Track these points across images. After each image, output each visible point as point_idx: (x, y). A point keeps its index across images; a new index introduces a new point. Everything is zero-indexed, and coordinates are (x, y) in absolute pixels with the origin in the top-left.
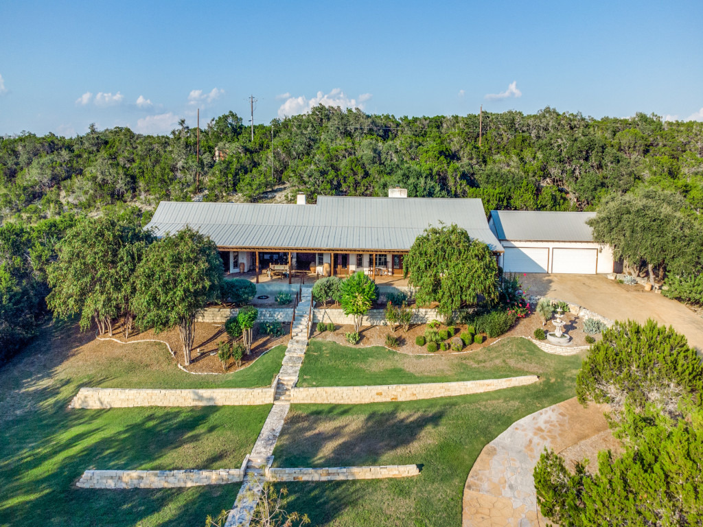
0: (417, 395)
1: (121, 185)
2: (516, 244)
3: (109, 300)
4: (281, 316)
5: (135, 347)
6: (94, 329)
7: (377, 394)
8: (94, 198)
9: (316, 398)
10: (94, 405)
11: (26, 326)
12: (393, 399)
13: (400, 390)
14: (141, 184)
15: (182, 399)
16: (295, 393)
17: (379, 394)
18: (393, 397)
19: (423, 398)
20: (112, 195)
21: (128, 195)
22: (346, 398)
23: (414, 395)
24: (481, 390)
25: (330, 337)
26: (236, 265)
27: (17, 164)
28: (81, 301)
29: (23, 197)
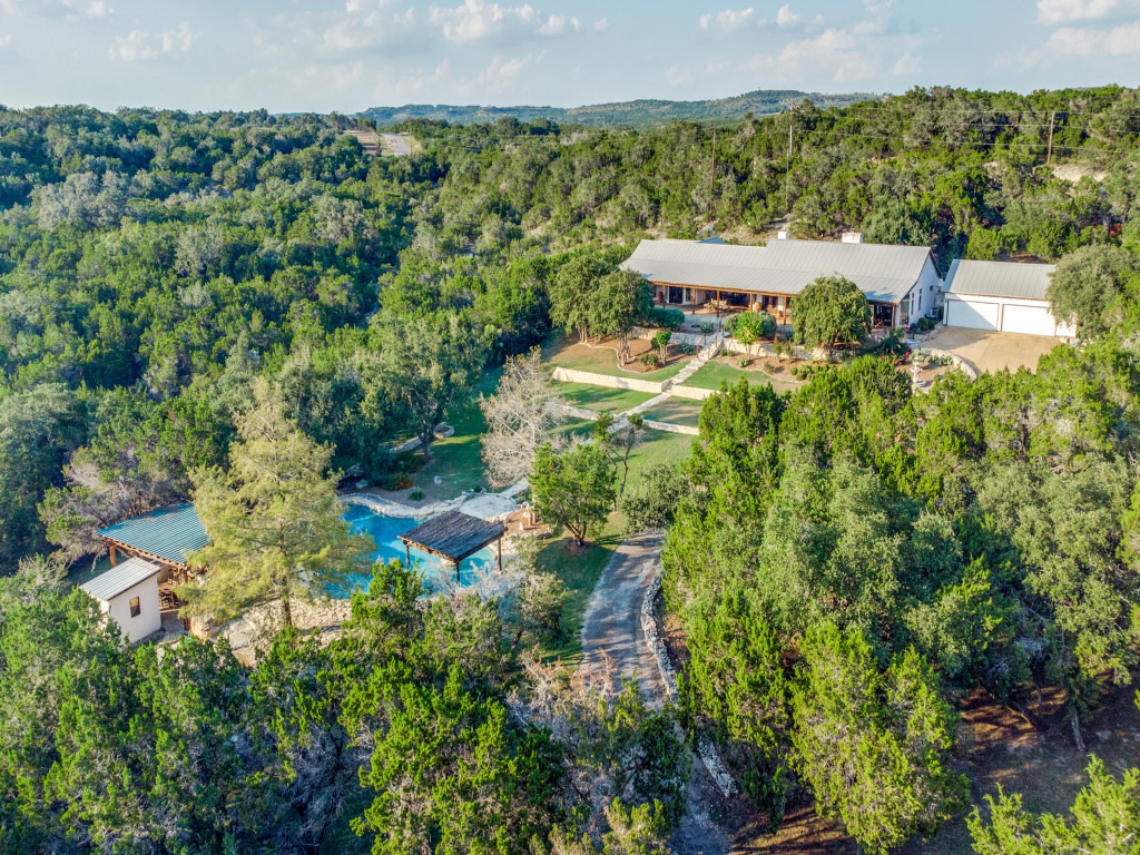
1: (645, 211)
2: (962, 297)
3: (581, 315)
4: (698, 340)
5: (598, 350)
6: (575, 336)
8: (621, 223)
9: (688, 394)
10: (564, 379)
11: (540, 329)
14: (663, 210)
15: (610, 382)
16: (674, 389)
20: (637, 221)
21: (650, 222)
25: (727, 360)
26: (689, 298)
27: (572, 181)
28: (567, 315)
29: (569, 220)
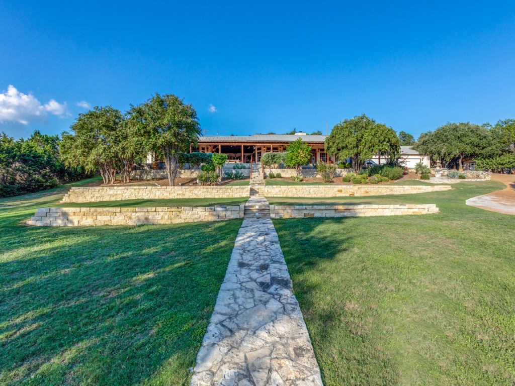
0: (369, 193)
7: (339, 191)
9: (287, 193)
12: (351, 195)
13: (356, 189)
16: (269, 190)
17: (340, 191)
18: (351, 193)
19: (374, 195)
22: (313, 193)
23: (367, 192)
24: (414, 192)
